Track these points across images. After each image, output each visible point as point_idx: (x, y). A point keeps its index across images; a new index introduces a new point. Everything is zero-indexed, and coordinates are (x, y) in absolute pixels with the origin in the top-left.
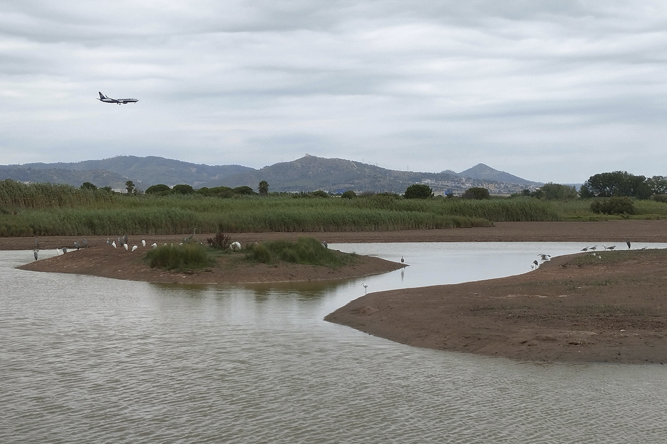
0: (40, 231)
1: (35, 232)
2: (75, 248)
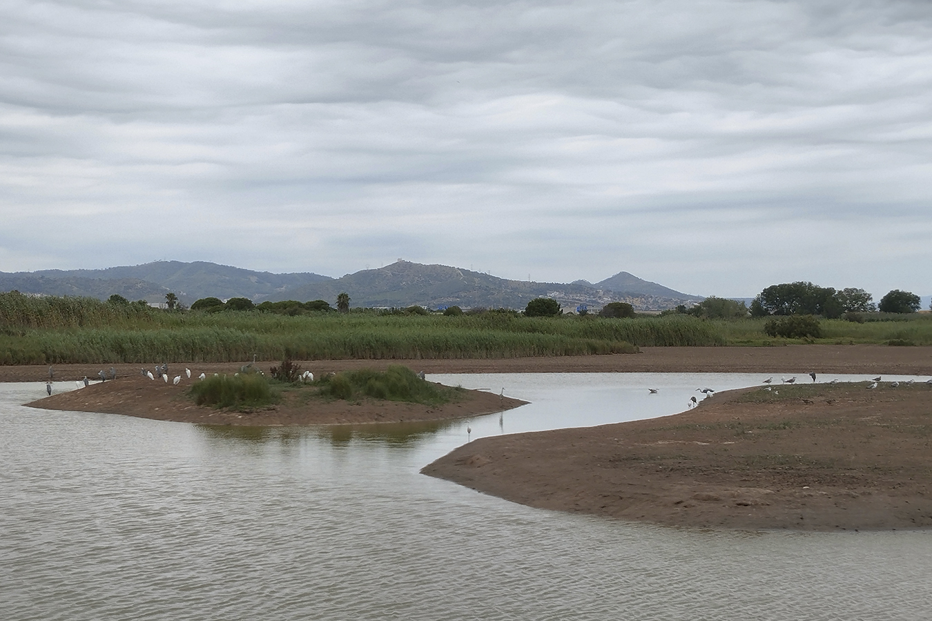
0: (55, 357)
1: (48, 359)
2: (99, 378)
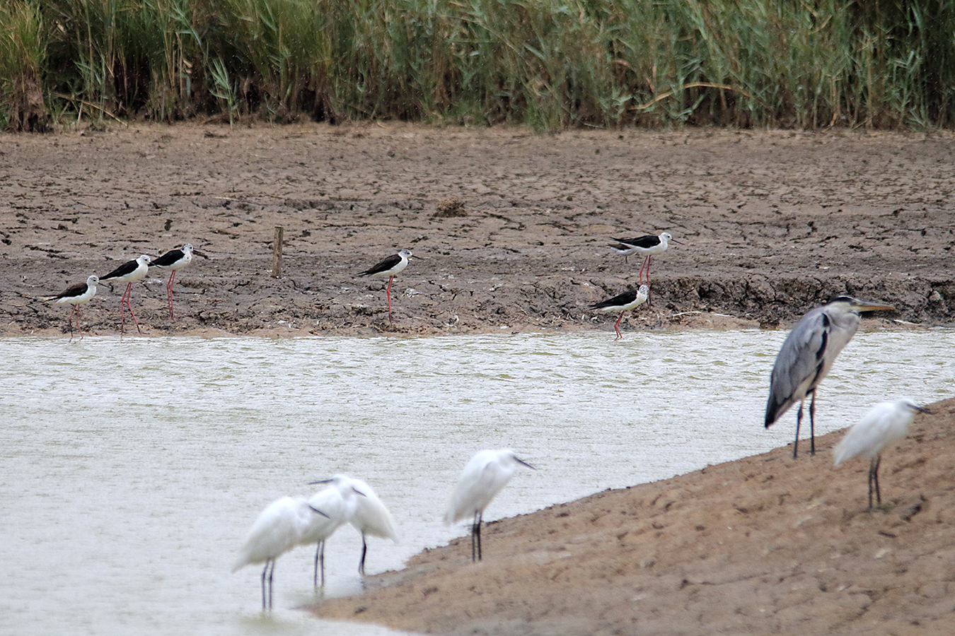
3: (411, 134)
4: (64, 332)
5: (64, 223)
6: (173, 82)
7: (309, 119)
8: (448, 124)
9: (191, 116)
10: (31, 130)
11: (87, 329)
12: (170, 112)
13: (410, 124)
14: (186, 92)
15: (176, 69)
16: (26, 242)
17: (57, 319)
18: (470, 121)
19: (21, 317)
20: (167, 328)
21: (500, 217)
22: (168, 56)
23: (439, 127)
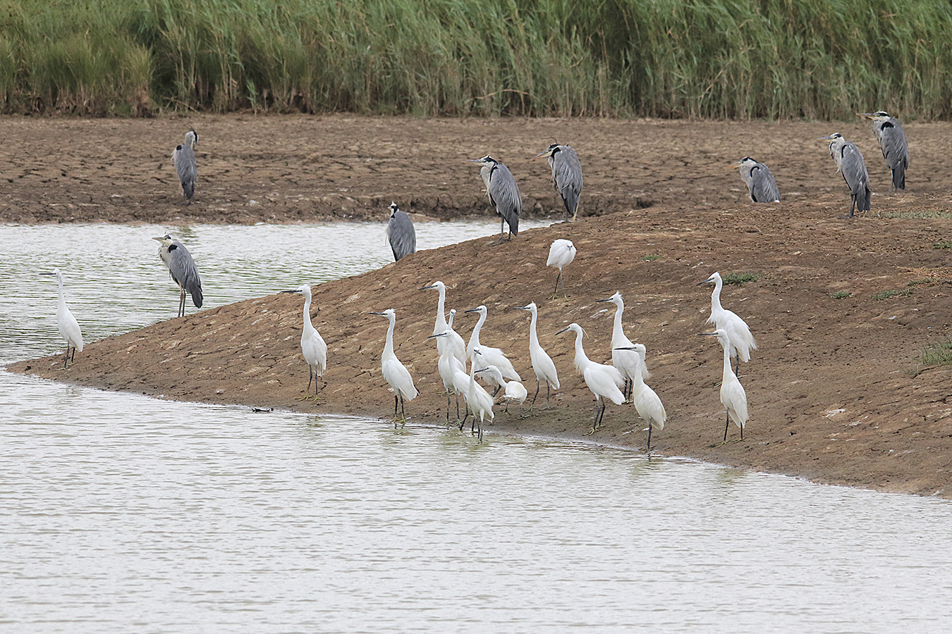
3: (349, 121)
4: (60, 222)
5: (104, 165)
6: (227, 91)
7: (299, 111)
8: (373, 114)
9: (237, 109)
10: (143, 117)
11: (72, 221)
12: (225, 108)
13: (353, 114)
14: (233, 97)
15: (229, 84)
16: (73, 175)
17: (57, 216)
18: (385, 113)
19: (38, 215)
20: (115, 221)
21: (341, 163)
22: (224, 77)
23: (368, 116)
